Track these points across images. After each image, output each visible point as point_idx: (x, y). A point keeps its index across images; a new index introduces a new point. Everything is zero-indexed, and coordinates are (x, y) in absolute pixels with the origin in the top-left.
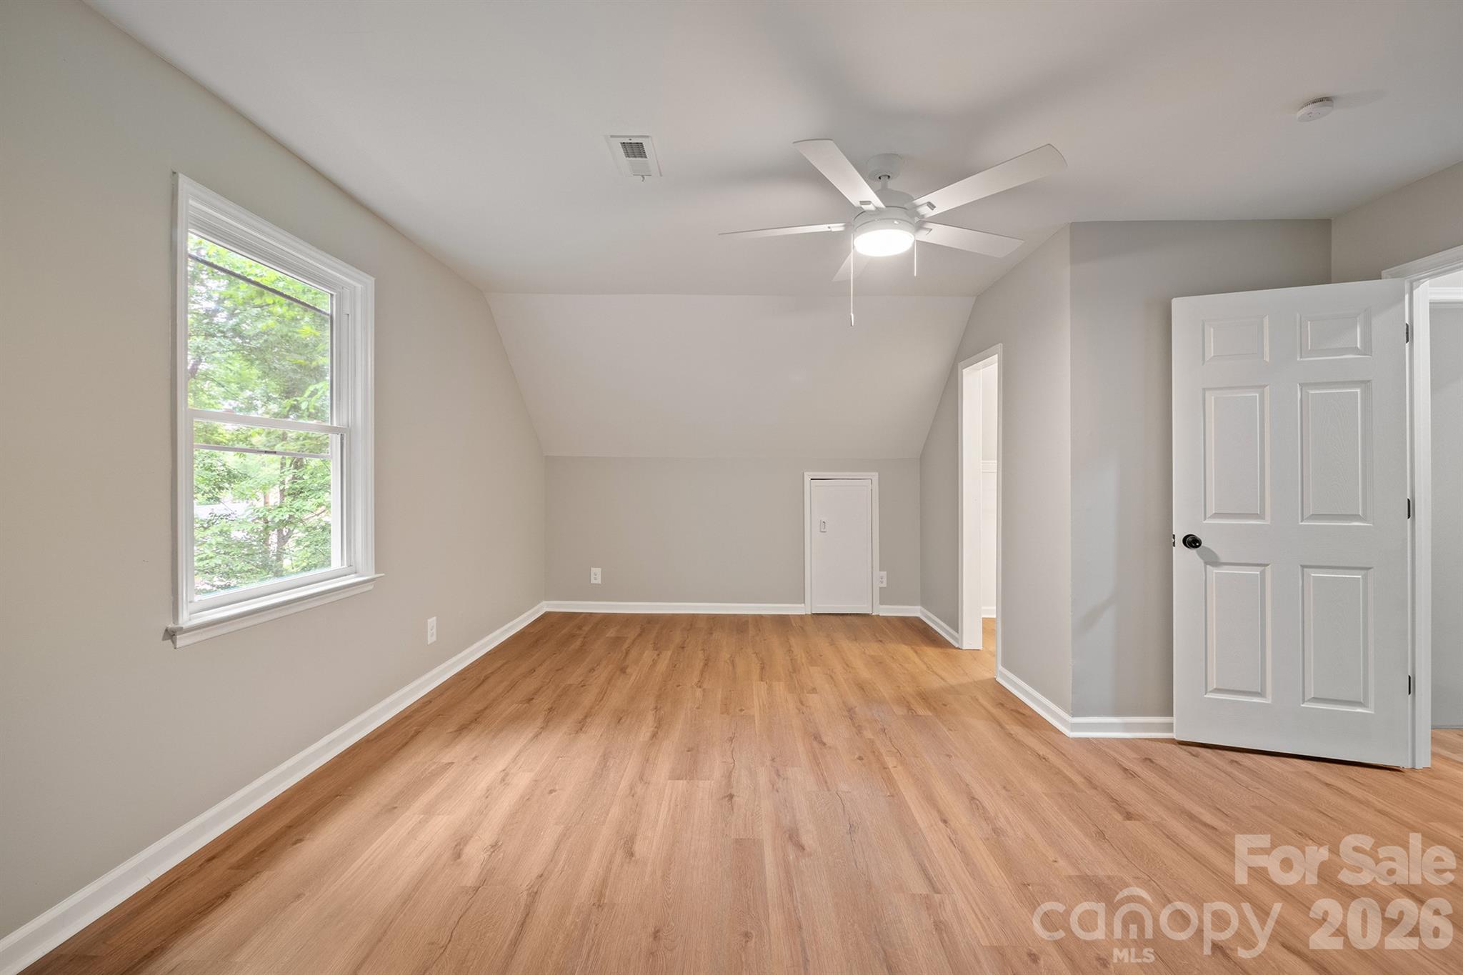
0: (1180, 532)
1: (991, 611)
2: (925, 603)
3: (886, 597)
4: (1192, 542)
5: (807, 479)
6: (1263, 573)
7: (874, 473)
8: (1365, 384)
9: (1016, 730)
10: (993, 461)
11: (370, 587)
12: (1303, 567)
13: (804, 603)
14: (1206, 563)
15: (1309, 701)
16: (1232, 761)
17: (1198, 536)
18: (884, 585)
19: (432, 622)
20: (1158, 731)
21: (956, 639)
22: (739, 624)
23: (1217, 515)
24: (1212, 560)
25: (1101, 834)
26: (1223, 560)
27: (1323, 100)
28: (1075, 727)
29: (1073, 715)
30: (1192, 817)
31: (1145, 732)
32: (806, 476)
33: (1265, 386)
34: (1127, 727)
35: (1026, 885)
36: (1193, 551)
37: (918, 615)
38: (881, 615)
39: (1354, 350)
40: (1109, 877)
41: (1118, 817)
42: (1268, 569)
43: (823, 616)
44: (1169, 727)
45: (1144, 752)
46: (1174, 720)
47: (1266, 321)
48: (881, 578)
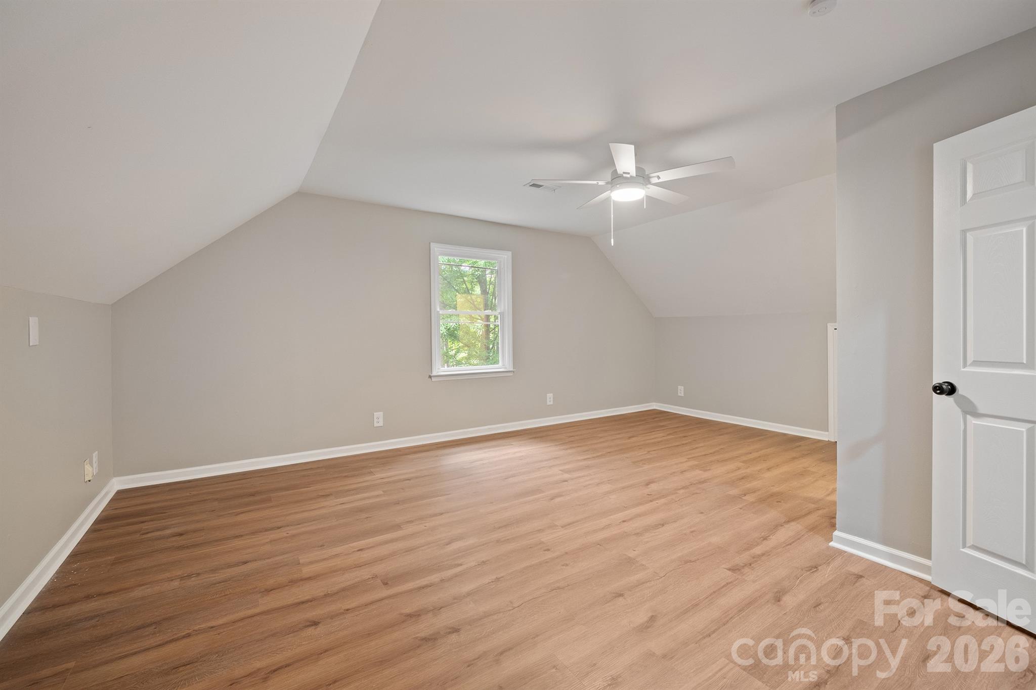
11: (511, 374)
19: (550, 396)
24: (969, 410)
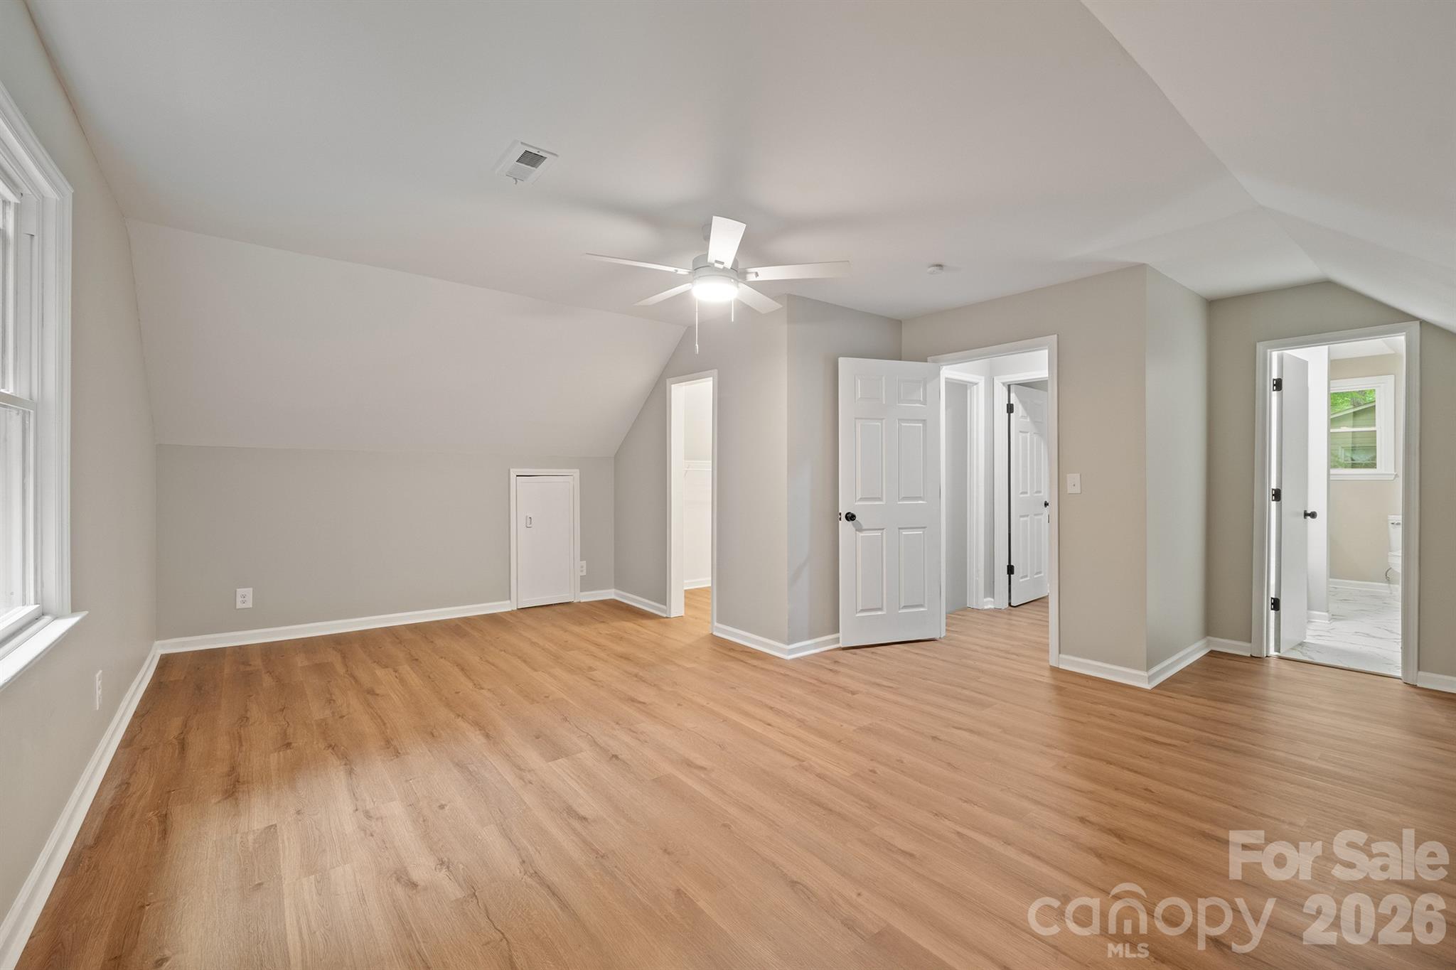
0: (843, 511)
1: (705, 580)
2: (618, 585)
3: (586, 584)
4: (850, 517)
5: (513, 476)
6: (882, 533)
7: (576, 470)
8: (924, 421)
9: (755, 662)
10: (707, 462)
12: (899, 528)
13: (510, 599)
14: (856, 530)
15: (902, 608)
16: (873, 653)
17: (855, 513)
18: (584, 573)
20: (834, 644)
21: (665, 611)
22: (457, 628)
23: (861, 499)
25: (849, 705)
26: (864, 527)
27: (940, 266)
28: (791, 652)
29: (788, 644)
30: (878, 685)
31: (825, 646)
32: (512, 473)
33: (882, 419)
34: (816, 645)
35: (840, 741)
36: (851, 523)
37: (613, 597)
38: (582, 601)
39: (919, 402)
40: (871, 724)
41: (850, 695)
42: (884, 531)
43: (530, 609)
44: (837, 640)
45: (831, 659)
46: (840, 635)
47: (884, 378)
48: (580, 568)
